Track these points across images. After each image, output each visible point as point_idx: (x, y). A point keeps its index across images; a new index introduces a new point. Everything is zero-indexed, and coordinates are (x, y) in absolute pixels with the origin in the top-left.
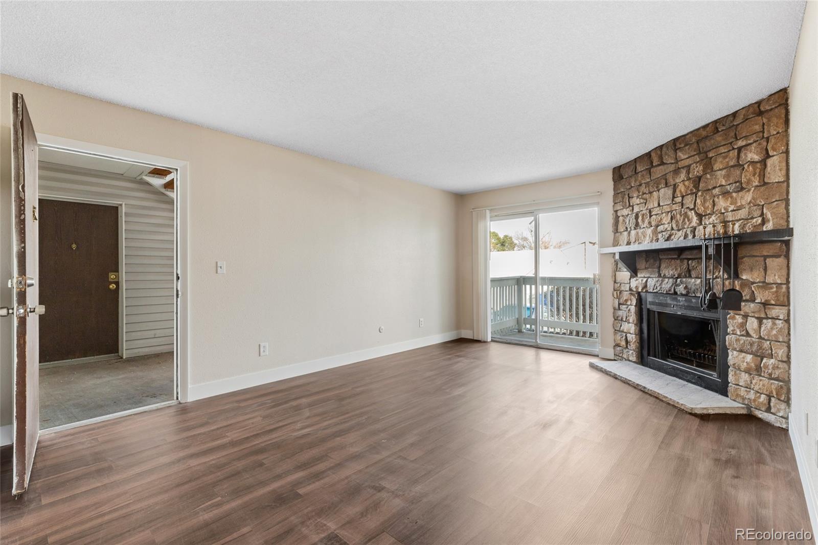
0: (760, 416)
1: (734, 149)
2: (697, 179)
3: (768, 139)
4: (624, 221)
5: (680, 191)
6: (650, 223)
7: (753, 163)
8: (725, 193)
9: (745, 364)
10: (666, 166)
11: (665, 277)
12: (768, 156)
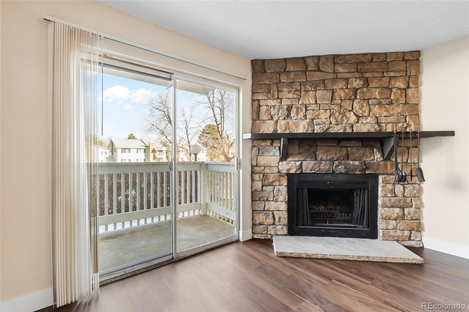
1: (385, 76)
2: (355, 90)
3: (409, 77)
4: (268, 110)
5: (340, 96)
7: (399, 89)
8: (380, 104)
9: (395, 215)
10: (324, 73)
11: (321, 160)
12: (408, 87)
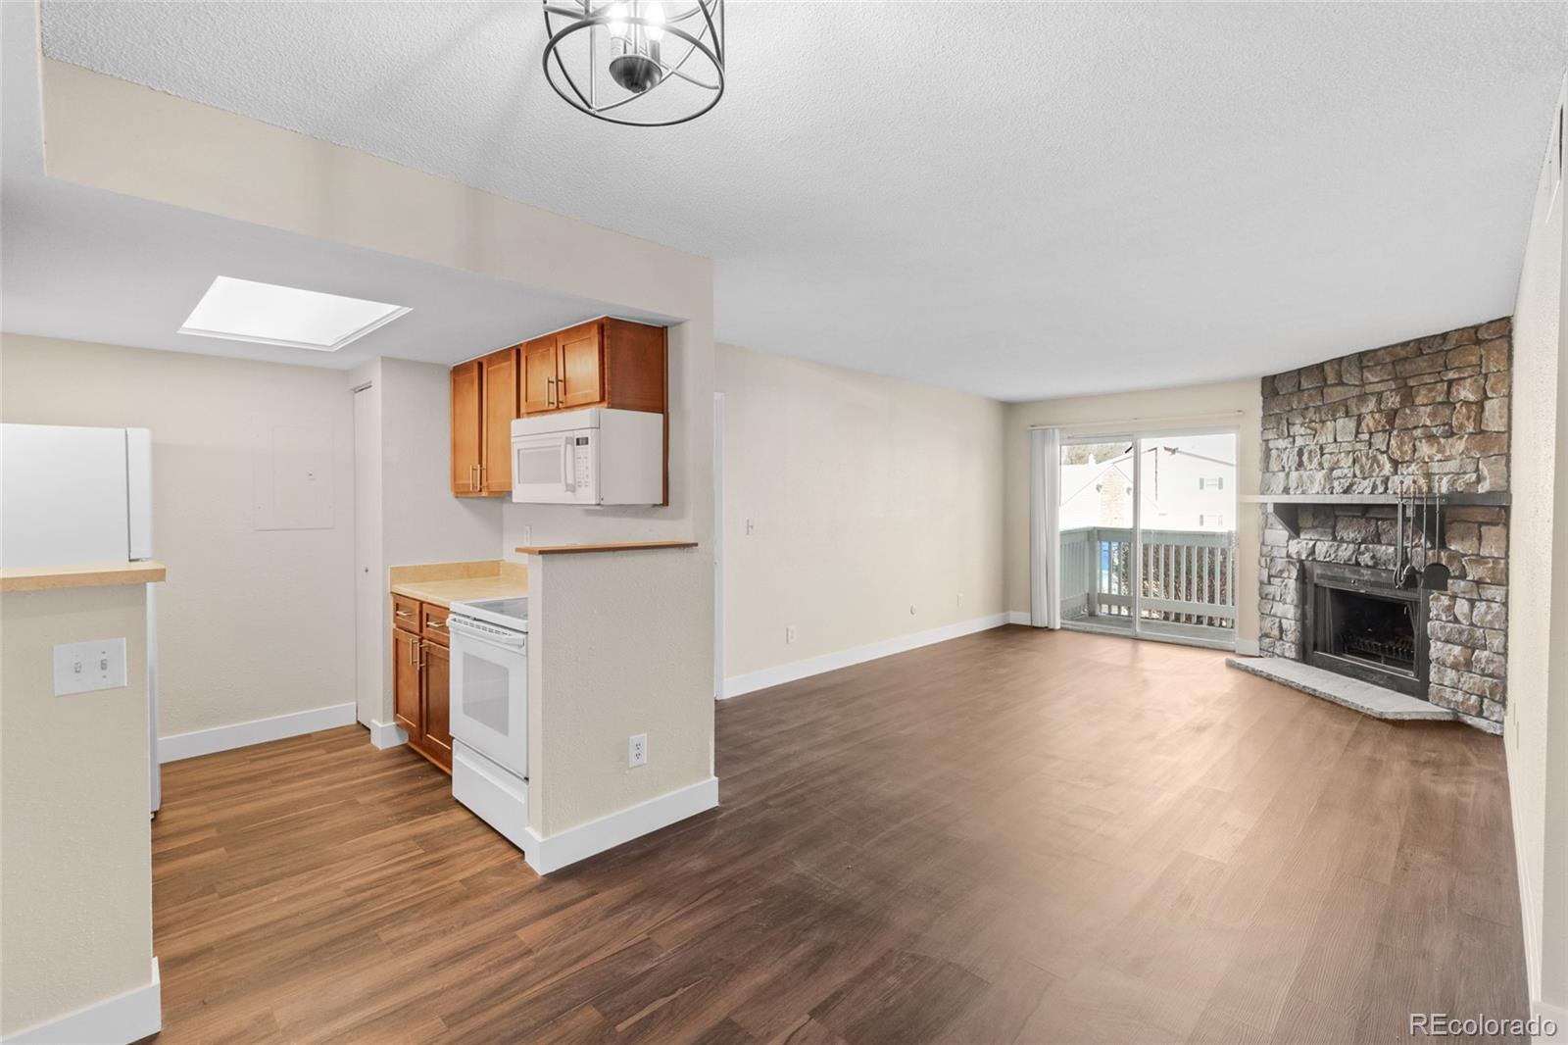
0: (1469, 722)
1: (1442, 381)
2: (1392, 413)
3: (1486, 376)
4: (1279, 456)
5: (1368, 425)
6: (1321, 464)
7: (1466, 403)
8: (1430, 437)
9: (1452, 658)
10: (1346, 388)
11: (1342, 540)
12: (1486, 397)
